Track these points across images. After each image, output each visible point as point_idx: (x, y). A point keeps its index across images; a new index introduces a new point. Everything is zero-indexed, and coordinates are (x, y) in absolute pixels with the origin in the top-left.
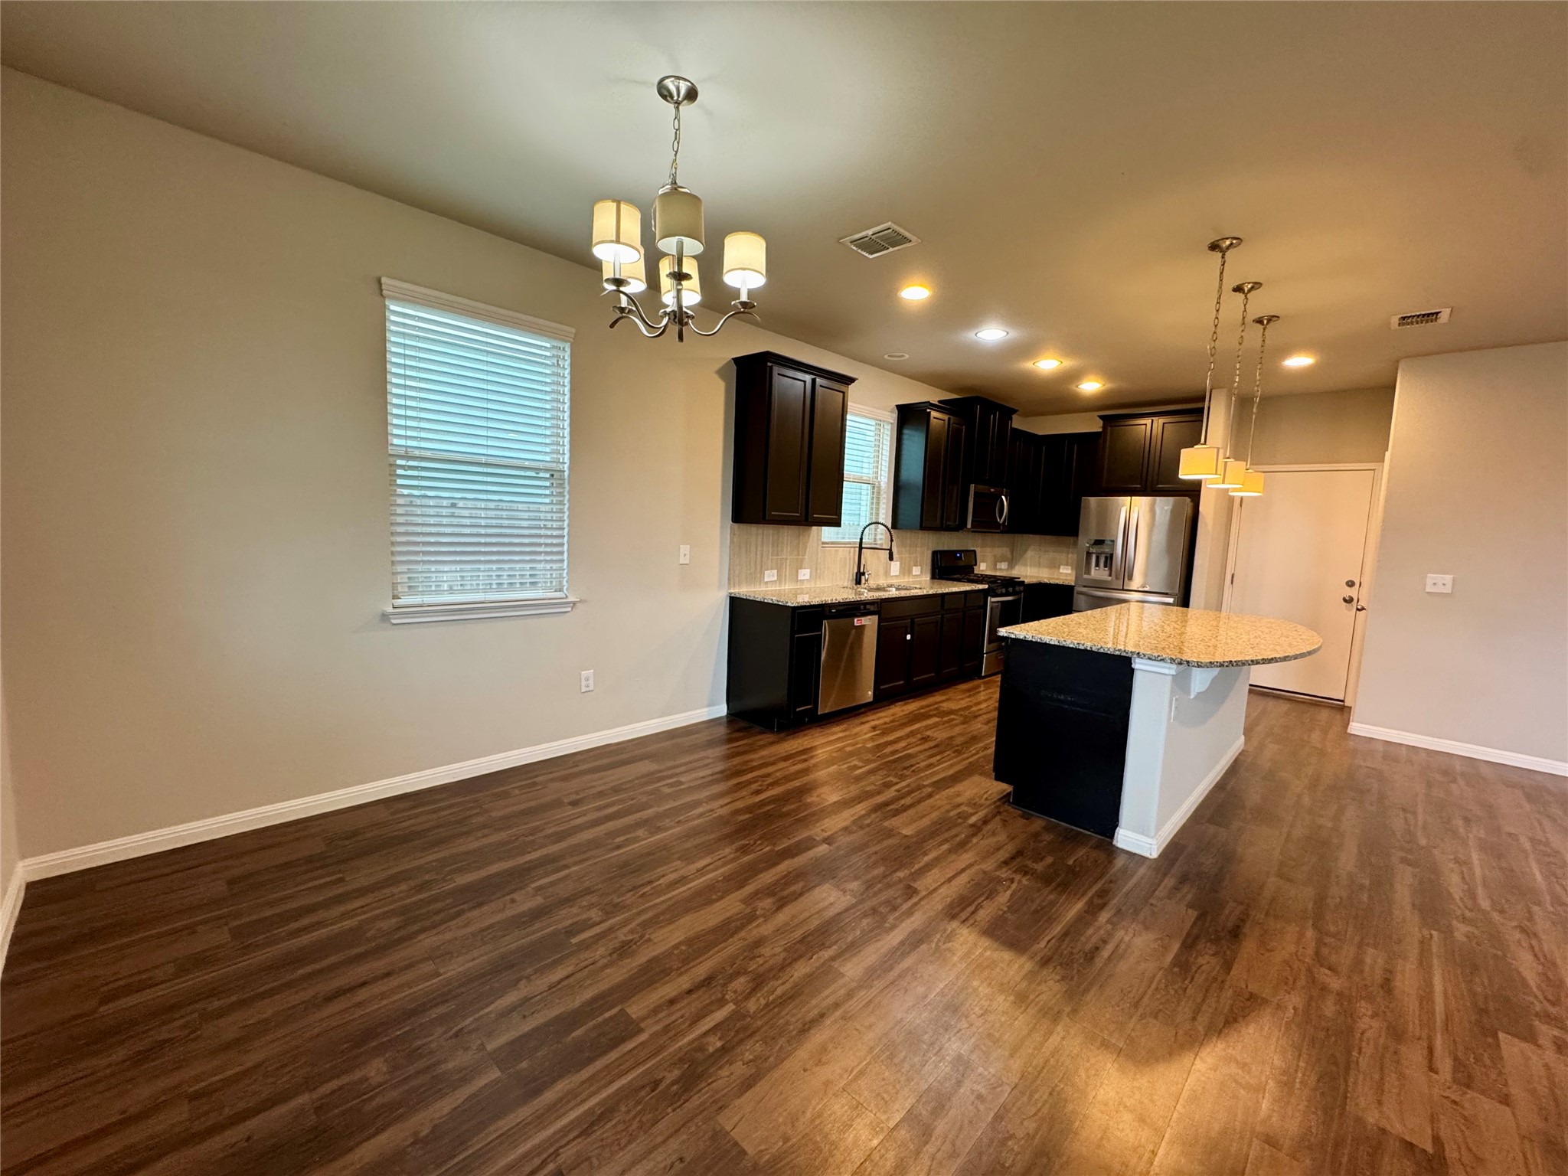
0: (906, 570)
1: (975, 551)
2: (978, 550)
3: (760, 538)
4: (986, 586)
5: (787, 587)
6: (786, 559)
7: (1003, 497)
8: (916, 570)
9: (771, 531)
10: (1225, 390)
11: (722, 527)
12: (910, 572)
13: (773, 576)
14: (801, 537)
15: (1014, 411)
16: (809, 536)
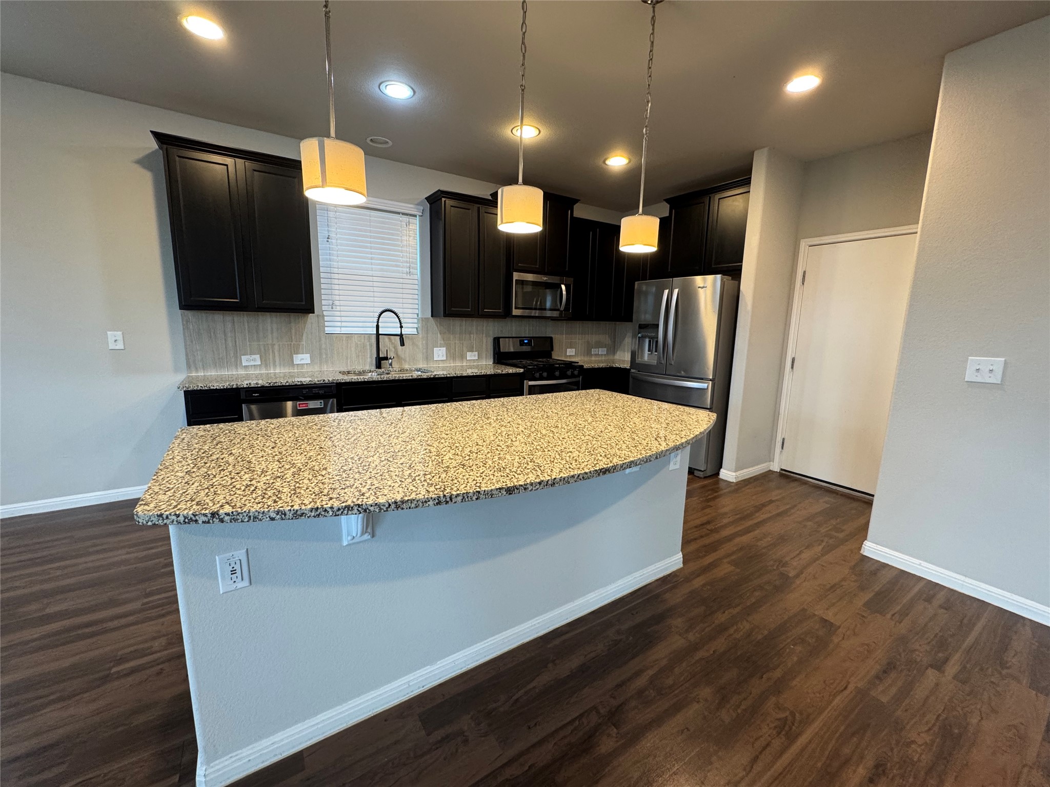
0: (451, 355)
1: (551, 338)
2: (557, 338)
3: (229, 325)
4: (522, 370)
5: (277, 371)
6: (273, 345)
7: (563, 287)
8: (471, 356)
9: (246, 319)
10: (766, 150)
11: (170, 315)
12: (463, 357)
13: (254, 360)
14: (293, 324)
15: (576, 201)
16: (305, 323)
